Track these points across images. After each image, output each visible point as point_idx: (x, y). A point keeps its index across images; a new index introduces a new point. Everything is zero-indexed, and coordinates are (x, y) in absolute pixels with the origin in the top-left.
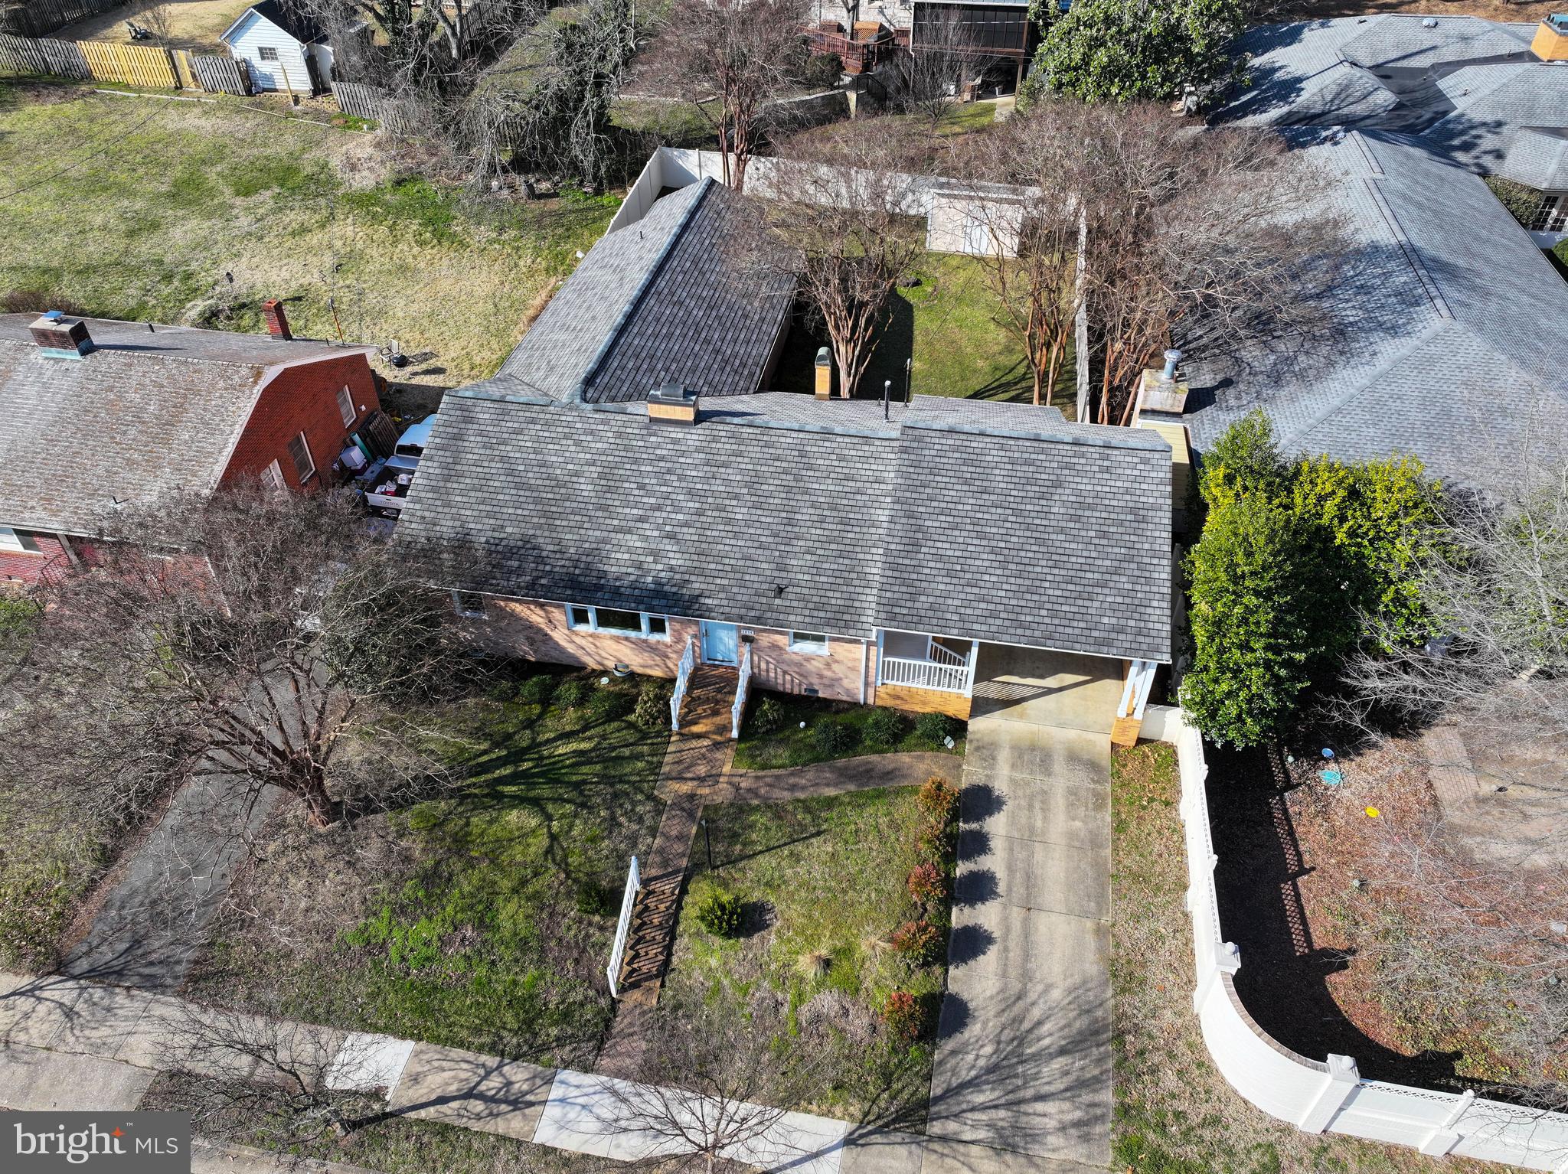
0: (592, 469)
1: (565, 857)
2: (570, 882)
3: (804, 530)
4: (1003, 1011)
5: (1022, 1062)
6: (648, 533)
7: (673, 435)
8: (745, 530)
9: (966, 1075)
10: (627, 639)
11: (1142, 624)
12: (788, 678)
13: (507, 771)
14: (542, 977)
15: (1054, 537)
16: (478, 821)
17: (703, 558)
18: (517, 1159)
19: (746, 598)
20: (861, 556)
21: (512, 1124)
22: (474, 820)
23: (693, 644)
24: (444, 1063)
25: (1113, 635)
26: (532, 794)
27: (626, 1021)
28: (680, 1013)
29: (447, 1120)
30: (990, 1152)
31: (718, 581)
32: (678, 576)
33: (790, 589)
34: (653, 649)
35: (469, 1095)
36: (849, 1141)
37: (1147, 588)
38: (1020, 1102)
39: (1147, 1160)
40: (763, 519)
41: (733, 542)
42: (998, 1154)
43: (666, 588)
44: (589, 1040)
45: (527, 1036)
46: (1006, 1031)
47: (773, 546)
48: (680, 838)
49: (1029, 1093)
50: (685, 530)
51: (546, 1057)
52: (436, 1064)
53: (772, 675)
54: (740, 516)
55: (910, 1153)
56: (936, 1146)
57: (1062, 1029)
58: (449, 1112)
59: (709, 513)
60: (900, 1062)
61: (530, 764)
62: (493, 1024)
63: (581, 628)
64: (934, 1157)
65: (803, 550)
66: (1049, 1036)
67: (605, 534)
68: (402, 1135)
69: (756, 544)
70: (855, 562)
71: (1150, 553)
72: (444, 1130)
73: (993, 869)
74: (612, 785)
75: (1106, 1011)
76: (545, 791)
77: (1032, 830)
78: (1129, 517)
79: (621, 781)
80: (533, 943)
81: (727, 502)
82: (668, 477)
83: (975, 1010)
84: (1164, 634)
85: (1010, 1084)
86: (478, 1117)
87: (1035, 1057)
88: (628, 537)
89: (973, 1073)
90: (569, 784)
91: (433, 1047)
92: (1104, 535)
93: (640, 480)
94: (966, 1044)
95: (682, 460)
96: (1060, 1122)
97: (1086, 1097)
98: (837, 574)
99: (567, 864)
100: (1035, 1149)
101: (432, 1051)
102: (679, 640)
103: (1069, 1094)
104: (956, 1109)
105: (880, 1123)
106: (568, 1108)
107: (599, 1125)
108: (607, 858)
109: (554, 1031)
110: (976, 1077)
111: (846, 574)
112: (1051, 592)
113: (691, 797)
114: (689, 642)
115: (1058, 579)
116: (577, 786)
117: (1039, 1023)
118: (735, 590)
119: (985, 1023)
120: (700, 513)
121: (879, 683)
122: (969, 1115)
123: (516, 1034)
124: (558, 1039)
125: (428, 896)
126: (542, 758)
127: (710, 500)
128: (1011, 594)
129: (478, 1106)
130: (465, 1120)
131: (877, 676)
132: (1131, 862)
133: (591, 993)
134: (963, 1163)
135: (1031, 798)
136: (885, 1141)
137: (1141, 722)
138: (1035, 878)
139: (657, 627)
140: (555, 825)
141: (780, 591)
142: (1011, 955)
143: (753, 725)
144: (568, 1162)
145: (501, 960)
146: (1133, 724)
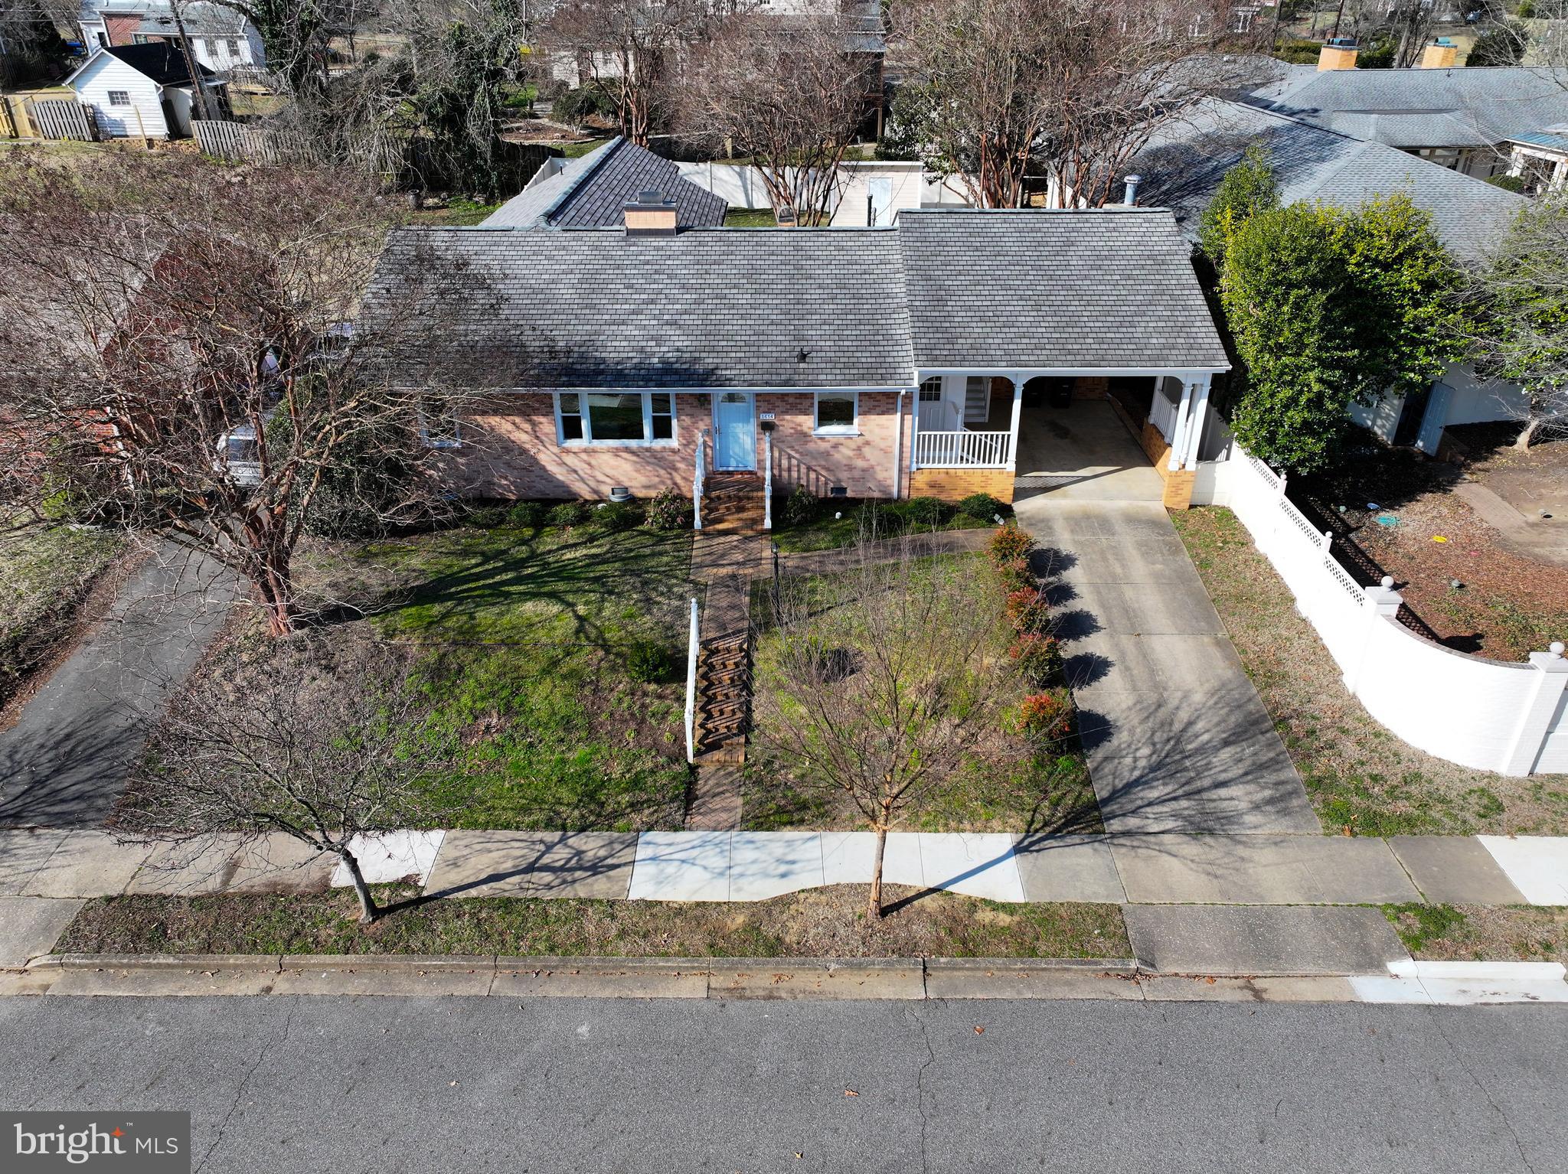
0: (572, 276)
1: (601, 634)
2: (612, 657)
3: (814, 306)
4: (1148, 717)
5: (1186, 757)
6: (647, 322)
7: (656, 244)
8: (753, 311)
9: (1128, 776)
10: (627, 450)
11: (1192, 341)
12: (813, 475)
13: (510, 575)
14: (598, 751)
15: (1080, 283)
16: (485, 616)
17: (712, 338)
18: (613, 917)
19: (766, 366)
20: (884, 322)
21: (599, 887)
22: (480, 615)
23: (705, 442)
24: (489, 845)
25: (1165, 352)
26: (546, 589)
27: (711, 782)
28: (776, 766)
29: (507, 894)
30: (1187, 839)
31: (733, 355)
32: (685, 355)
33: (814, 354)
34: (656, 459)
35: (531, 868)
36: (1018, 849)
37: (1187, 313)
38: (1199, 791)
39: (1361, 819)
40: (770, 302)
41: (740, 322)
42: (1194, 839)
43: (676, 366)
44: (672, 800)
45: (592, 807)
46: (1158, 734)
47: (787, 322)
48: (733, 607)
49: (1207, 782)
50: (687, 317)
51: (621, 823)
52: (478, 847)
53: (795, 475)
54: (744, 301)
55: (1095, 850)
56: (1122, 841)
57: (1218, 724)
58: (508, 887)
59: (710, 301)
60: (1051, 774)
61: (536, 569)
62: (544, 801)
63: (573, 444)
64: (1123, 850)
65: (818, 322)
66: (1205, 731)
67: (598, 327)
68: (450, 915)
69: (766, 322)
70: (876, 327)
71: (1178, 287)
72: (507, 904)
73: (1086, 609)
74: (639, 576)
75: (1257, 704)
76: (561, 586)
77: (1114, 576)
78: (1148, 262)
79: (647, 572)
80: (579, 721)
81: (727, 291)
82: (657, 276)
83: (1115, 721)
84: (1216, 346)
85: (1182, 777)
86: (549, 887)
87: (1198, 751)
88: (623, 327)
89: (1137, 773)
90: (587, 579)
91: (470, 832)
92: (1129, 277)
93: (627, 281)
94: (1119, 749)
95: (667, 262)
96: (1251, 802)
97: (1271, 777)
98: (862, 338)
99: (604, 640)
100: (1234, 830)
101: (472, 836)
102: (689, 441)
103: (1250, 777)
104: (1131, 807)
105: (1048, 829)
106: (664, 864)
107: (708, 876)
108: (652, 629)
109: (625, 799)
110: (1142, 776)
111: (872, 338)
112: (1092, 324)
113: (734, 577)
114: (700, 441)
115: (1094, 314)
116: (596, 580)
117: (1190, 724)
118: (754, 360)
119: (1132, 731)
120: (698, 302)
121: (914, 467)
122: (1148, 809)
123: (577, 807)
124: (632, 805)
125: (434, 691)
126: (549, 564)
127: (707, 291)
128: (1052, 330)
129: (547, 877)
130: (531, 892)
131: (912, 457)
132: (1229, 587)
133: (661, 760)
134: (1160, 851)
135: (1102, 552)
136: (1061, 844)
137: (1195, 474)
138: (1134, 611)
139: (662, 429)
140: (581, 610)
141: (803, 357)
142: (1135, 672)
143: (785, 518)
144: (680, 911)
145: (540, 742)
146: (1187, 477)
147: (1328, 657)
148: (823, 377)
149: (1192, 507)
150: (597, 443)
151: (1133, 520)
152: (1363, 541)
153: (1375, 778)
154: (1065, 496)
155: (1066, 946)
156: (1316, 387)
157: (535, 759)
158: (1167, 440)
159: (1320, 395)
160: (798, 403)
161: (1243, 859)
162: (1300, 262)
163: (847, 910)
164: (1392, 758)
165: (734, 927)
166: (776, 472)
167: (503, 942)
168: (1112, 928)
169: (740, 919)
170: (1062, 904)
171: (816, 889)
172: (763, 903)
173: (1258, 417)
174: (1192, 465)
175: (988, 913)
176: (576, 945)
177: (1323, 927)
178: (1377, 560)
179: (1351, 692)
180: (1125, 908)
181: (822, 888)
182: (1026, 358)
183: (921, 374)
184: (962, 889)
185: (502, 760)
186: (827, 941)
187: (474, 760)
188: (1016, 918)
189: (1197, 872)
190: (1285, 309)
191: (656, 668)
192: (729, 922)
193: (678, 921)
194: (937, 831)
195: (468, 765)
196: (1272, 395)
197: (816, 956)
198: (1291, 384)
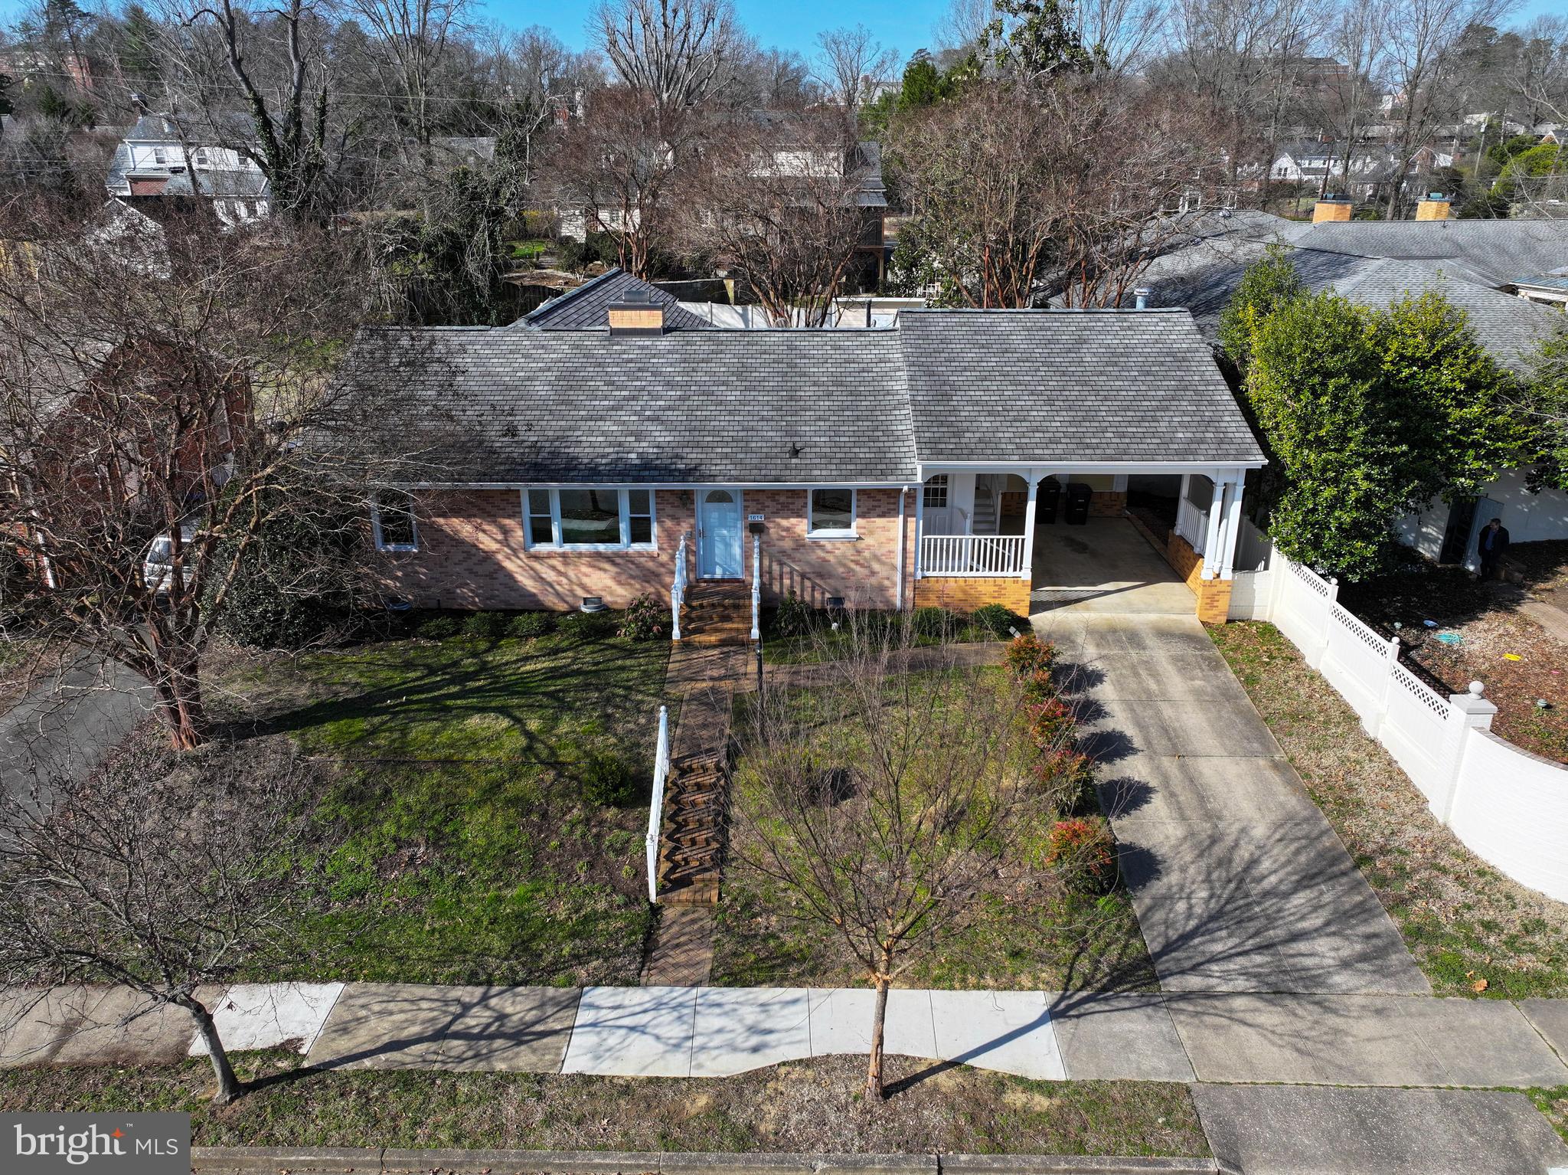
0: (550, 373)
1: (553, 754)
3: (808, 403)
4: (1202, 854)
5: (1253, 903)
6: (626, 418)
7: (641, 343)
8: (741, 408)
9: (1183, 926)
10: (601, 557)
11: (1222, 435)
12: (807, 584)
13: (456, 689)
14: (542, 887)
17: (696, 433)
18: (540, 1097)
19: (754, 461)
20: (883, 418)
21: (525, 1059)
22: (415, 730)
23: (687, 546)
24: (392, 1005)
25: (1193, 446)
26: (494, 704)
29: (409, 1067)
30: (1264, 1004)
31: (719, 450)
32: (666, 451)
33: (807, 450)
34: (634, 566)
35: (441, 1035)
36: (1054, 1014)
37: (1214, 408)
38: (1274, 944)
40: (761, 398)
42: (1271, 1002)
43: (656, 461)
45: (524, 959)
46: (1215, 874)
47: (777, 418)
49: (1280, 933)
50: (669, 413)
52: (378, 1007)
53: (787, 583)
54: (733, 398)
55: (1150, 1017)
56: (1182, 1005)
57: (1285, 865)
58: (408, 1059)
59: (696, 398)
61: (489, 680)
63: (542, 548)
64: (1186, 1017)
65: (813, 418)
66: (1272, 872)
67: (573, 423)
68: (332, 1092)
69: (757, 418)
70: (876, 423)
71: (1202, 383)
72: (406, 1080)
74: (602, 690)
75: (1332, 839)
76: (509, 701)
77: (1149, 693)
78: (1168, 359)
81: (715, 388)
82: (640, 374)
83: (1163, 856)
84: (1249, 440)
85: (1249, 927)
86: (460, 1058)
87: (1266, 894)
88: (600, 423)
89: (1193, 922)
90: (543, 693)
91: (374, 987)
93: (607, 378)
94: (1170, 891)
95: (652, 361)
96: (1338, 959)
97: (1358, 929)
98: (860, 434)
100: (1322, 994)
101: (375, 992)
102: (669, 545)
103: (1334, 928)
104: (1191, 962)
105: (1092, 988)
106: (607, 1032)
107: (661, 1047)
108: (615, 745)
109: (570, 945)
110: (1200, 926)
111: (870, 433)
112: (1110, 419)
113: (713, 692)
115: (1114, 408)
117: (1254, 862)
118: (742, 456)
119: (1183, 870)
120: (683, 399)
121: (919, 577)
122: (1211, 967)
124: (577, 953)
126: (504, 674)
127: (694, 388)
128: (1067, 424)
130: (438, 1064)
131: (916, 564)
132: (1280, 704)
133: (619, 899)
134: (1230, 1018)
135: (1133, 667)
136: (1107, 1008)
137: (1231, 584)
138: (1175, 730)
139: (640, 533)
140: (533, 725)
141: (795, 452)
142: (1182, 798)
143: (775, 629)
144: (627, 1089)
145: (474, 876)
146: (1223, 588)
147: (1407, 782)
148: (818, 472)
149: (1229, 621)
150: (568, 547)
151: (1164, 634)
152: (1425, 658)
153: (1489, 926)
154: (1088, 609)
155: (1123, 1139)
156: (1364, 485)
157: (465, 897)
158: (1197, 550)
159: (1369, 495)
160: (788, 502)
161: (1336, 1031)
162: (1336, 349)
163: (839, 1089)
164: (1504, 902)
165: (693, 1111)
166: (766, 579)
167: (395, 1130)
168: (1180, 1115)
169: (702, 1101)
170: (1113, 1083)
171: (800, 1061)
172: (732, 1080)
173: (1300, 518)
174: (1227, 574)
175: (1019, 1095)
176: (489, 1134)
177: (1455, 1118)
178: (1445, 678)
179: (1441, 821)
180: (1195, 1088)
181: (808, 1060)
182: (1040, 452)
183: (925, 470)
184: (986, 1063)
185: (426, 899)
186: (812, 1130)
187: (391, 897)
188: (1056, 1101)
189: (1281, 1046)
190: (1324, 400)
191: (616, 789)
192: (688, 1105)
193: (622, 1102)
194: (952, 988)
195: (384, 903)
196: (1315, 494)
197: (798, 1151)
198: (1336, 481)
